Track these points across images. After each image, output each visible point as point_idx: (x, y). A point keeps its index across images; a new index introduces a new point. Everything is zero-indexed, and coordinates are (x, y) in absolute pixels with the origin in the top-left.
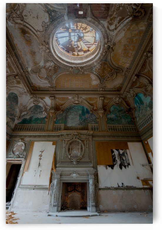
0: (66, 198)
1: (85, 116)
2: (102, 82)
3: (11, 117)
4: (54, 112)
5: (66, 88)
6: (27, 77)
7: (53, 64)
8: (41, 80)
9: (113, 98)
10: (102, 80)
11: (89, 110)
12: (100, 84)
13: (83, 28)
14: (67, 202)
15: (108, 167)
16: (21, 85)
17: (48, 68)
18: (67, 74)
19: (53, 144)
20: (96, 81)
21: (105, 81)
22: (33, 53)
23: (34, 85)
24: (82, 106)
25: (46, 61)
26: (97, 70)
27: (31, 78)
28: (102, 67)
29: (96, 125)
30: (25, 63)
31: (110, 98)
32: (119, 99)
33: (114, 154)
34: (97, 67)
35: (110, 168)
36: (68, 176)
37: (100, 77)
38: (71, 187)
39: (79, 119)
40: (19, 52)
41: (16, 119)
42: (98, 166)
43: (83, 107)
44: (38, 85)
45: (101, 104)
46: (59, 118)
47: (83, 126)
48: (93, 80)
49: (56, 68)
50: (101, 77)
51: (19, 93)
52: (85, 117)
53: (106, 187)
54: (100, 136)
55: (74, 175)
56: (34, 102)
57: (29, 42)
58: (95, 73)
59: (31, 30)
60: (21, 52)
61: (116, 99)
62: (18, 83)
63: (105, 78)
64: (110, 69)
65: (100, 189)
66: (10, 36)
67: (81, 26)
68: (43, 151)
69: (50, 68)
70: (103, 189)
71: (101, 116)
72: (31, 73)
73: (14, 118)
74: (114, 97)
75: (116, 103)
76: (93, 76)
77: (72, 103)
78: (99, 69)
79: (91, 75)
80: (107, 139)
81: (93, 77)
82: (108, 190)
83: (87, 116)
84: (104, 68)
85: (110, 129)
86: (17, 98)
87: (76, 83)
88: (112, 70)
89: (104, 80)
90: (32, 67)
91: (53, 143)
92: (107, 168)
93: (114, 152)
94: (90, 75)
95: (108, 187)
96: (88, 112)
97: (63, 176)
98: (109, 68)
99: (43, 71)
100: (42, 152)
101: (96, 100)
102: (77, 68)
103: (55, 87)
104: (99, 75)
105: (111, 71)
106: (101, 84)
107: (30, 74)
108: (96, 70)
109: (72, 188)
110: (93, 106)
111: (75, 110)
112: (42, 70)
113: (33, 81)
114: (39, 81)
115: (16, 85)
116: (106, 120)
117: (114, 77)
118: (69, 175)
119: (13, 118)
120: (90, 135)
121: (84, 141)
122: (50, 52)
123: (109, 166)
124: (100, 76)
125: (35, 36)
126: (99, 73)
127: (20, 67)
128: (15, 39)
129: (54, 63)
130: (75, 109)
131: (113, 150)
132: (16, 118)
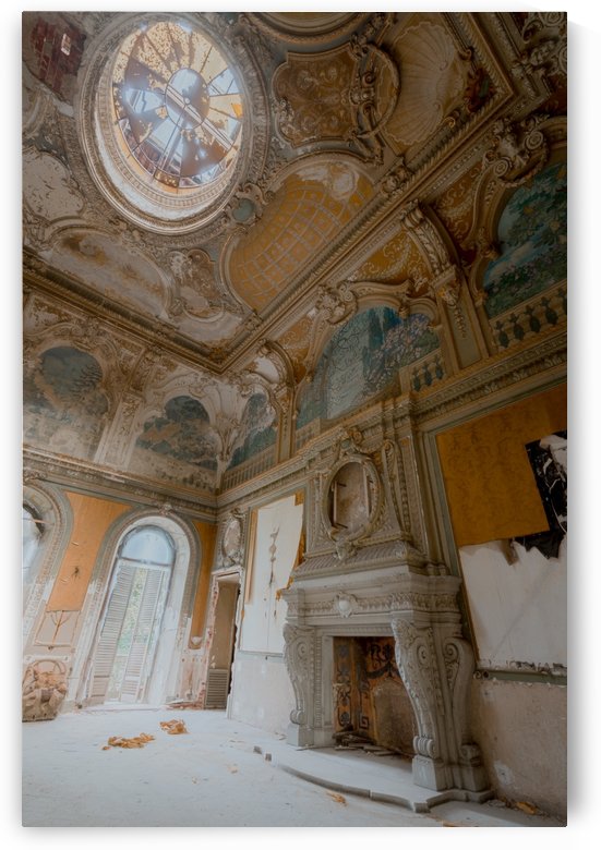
0: (364, 700)
1: (382, 347)
2: (366, 153)
3: (198, 461)
4: (288, 394)
5: (279, 290)
6: (176, 340)
7: (182, 255)
8: (210, 320)
9: (479, 164)
10: (357, 143)
11: (394, 308)
12: (370, 165)
13: (171, 58)
14: (367, 718)
15: (520, 549)
16: (183, 368)
17: (188, 276)
18: (238, 245)
19: (297, 503)
20: (340, 171)
21: (372, 134)
22: (129, 272)
23: (211, 345)
24: (368, 311)
25: (165, 264)
26: (296, 131)
27: (188, 335)
28: (297, 98)
29: (429, 357)
30: (145, 310)
31: (468, 179)
32: (517, 142)
33: (553, 465)
34: (284, 125)
35: (535, 551)
36: (326, 612)
37: (338, 143)
38: (375, 657)
39: (364, 371)
40: (110, 295)
41: (219, 462)
42: (462, 553)
43: (372, 312)
44: (219, 339)
45: (436, 243)
46: (305, 406)
47: (378, 392)
48: (325, 183)
49: (198, 257)
50: (340, 138)
51: (193, 390)
52: (383, 351)
53: (519, 664)
54: (456, 399)
55: (342, 605)
56: (243, 393)
57: (97, 256)
58: (300, 152)
59: (71, 227)
60: (113, 291)
61: (500, 156)
62: (171, 367)
63: (361, 128)
64: (332, 63)
65: (486, 674)
66: (69, 277)
67: (162, 59)
68: (277, 534)
69: (190, 271)
70: (505, 675)
71: (450, 299)
72: (177, 322)
73: (212, 459)
74: (478, 153)
75: (513, 175)
76: (311, 171)
77: (328, 326)
78: (298, 122)
79: (301, 174)
80: (497, 396)
81: (314, 171)
82: (539, 685)
83: (392, 336)
84: (311, 94)
85: (511, 336)
86: (200, 404)
87: (290, 248)
88: (345, 58)
89: (365, 137)
90: (163, 304)
91: (297, 499)
92: (511, 558)
93: (550, 456)
94: (294, 176)
95: (532, 666)
96: (392, 321)
97: (311, 613)
98: (326, 69)
99: (188, 293)
100: (274, 536)
101: (408, 247)
102: (237, 203)
103: (255, 311)
104: (324, 138)
105: (344, 69)
106: (371, 160)
107: (177, 325)
108: (288, 138)
109: (380, 660)
110: (406, 284)
111: (346, 345)
112: (183, 295)
113: (198, 338)
114: (212, 328)
115: (171, 375)
116: (479, 302)
117: (387, 71)
118: (329, 608)
119: (209, 462)
120: (402, 418)
121: (378, 452)
122: (143, 232)
123: (529, 541)
124: (332, 139)
125: (89, 231)
126: (313, 133)
127: (139, 327)
128: (81, 276)
129: (181, 250)
130: (346, 340)
131: (544, 443)
132: (218, 457)
